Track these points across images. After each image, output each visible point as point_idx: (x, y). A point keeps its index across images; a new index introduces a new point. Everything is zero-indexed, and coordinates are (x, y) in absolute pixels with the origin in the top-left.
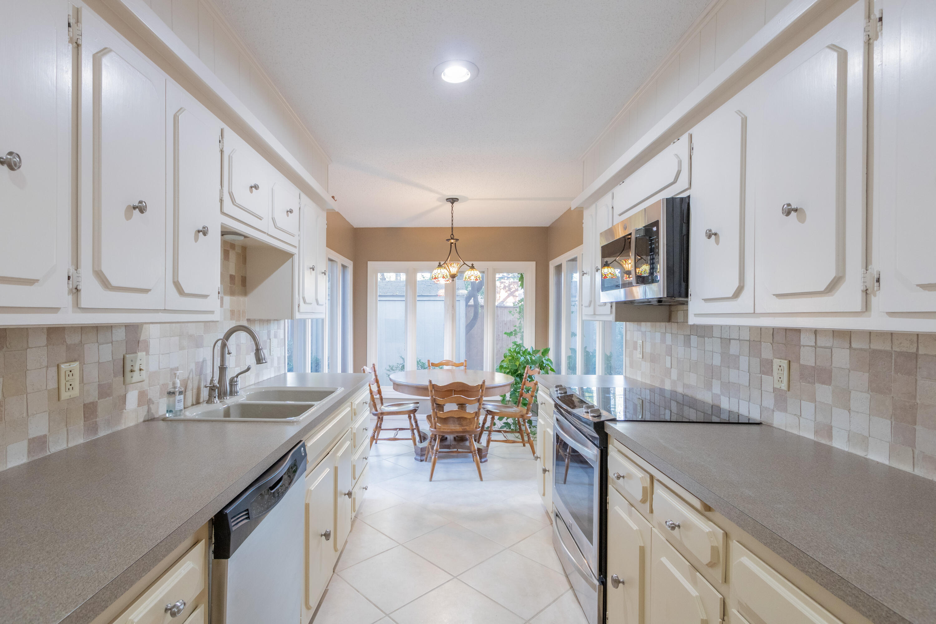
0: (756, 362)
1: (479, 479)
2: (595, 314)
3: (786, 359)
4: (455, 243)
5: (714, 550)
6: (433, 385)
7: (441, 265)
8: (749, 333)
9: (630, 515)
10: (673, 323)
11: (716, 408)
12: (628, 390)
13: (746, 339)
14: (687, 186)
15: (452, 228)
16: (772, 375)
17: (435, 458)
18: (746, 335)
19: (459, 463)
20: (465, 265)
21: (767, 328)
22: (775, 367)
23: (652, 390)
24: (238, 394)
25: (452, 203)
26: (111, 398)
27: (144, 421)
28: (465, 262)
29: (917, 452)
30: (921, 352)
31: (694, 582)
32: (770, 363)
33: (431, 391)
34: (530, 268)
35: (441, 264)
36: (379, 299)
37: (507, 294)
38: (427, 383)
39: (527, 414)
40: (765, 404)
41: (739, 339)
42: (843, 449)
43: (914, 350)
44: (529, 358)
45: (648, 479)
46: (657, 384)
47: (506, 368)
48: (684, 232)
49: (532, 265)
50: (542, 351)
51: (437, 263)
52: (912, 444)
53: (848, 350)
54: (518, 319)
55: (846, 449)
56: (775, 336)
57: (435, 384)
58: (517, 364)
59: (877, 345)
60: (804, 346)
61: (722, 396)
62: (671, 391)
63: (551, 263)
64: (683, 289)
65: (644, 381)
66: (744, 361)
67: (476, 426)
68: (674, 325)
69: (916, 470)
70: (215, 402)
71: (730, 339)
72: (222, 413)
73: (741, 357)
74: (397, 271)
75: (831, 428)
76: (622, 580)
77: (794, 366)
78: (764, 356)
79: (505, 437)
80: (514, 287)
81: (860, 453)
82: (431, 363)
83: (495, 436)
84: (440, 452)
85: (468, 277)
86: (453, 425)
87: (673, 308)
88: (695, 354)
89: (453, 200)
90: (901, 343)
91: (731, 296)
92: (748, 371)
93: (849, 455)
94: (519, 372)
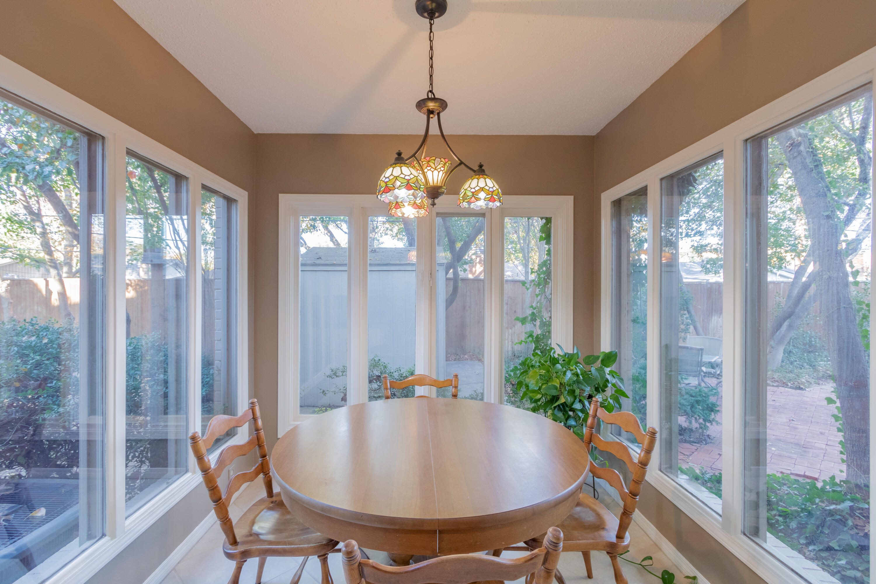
4: (438, 114)
20: (462, 165)
28: (461, 159)
34: (562, 208)
44: (579, 372)
49: (567, 202)
50: (602, 357)
58: (557, 382)
63: (604, 195)
89: (431, 13)
94: (562, 400)
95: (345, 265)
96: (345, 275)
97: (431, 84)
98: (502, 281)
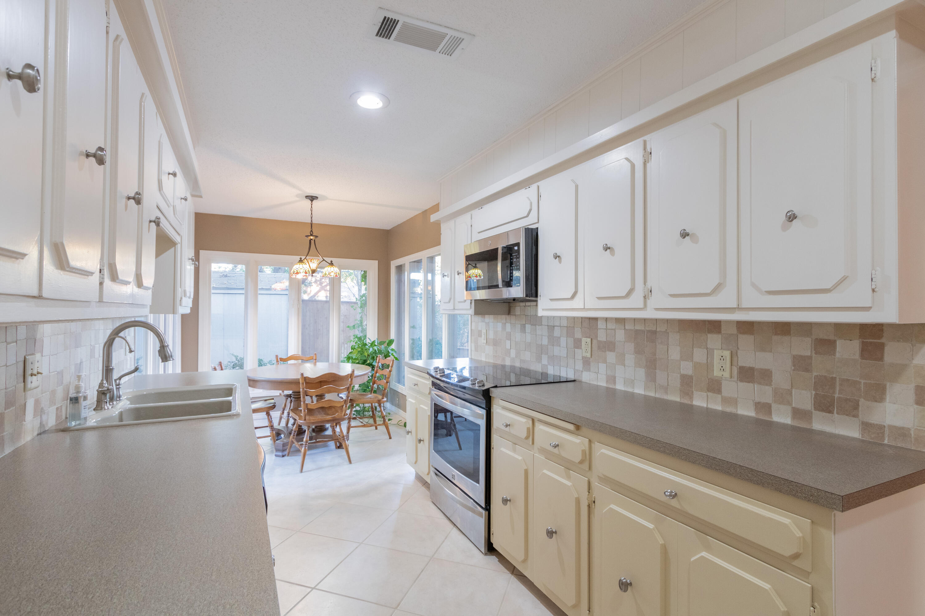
0: (571, 340)
1: (348, 462)
2: (454, 309)
3: (589, 338)
4: (315, 240)
5: (584, 452)
6: (305, 378)
7: (302, 261)
8: (566, 321)
9: (514, 451)
10: (511, 316)
11: (544, 375)
12: (473, 368)
13: (564, 325)
14: (536, 221)
15: (311, 224)
16: (581, 348)
17: (305, 449)
18: (565, 323)
19: (321, 452)
20: (324, 261)
21: (578, 318)
22: (583, 343)
23: (495, 366)
24: (121, 398)
25: (312, 201)
26: (14, 408)
27: (38, 435)
28: (324, 258)
29: (657, 385)
30: (658, 330)
31: (568, 477)
32: (580, 341)
33: (303, 384)
34: (372, 266)
35: (302, 259)
36: (213, 291)
37: (319, 289)
38: (299, 377)
39: (383, 399)
40: (577, 368)
41: (560, 326)
42: (621, 389)
43: (655, 329)
44: (376, 349)
45: (531, 422)
46: (499, 362)
47: (355, 359)
48: (534, 252)
49: (375, 264)
50: (387, 342)
51: (298, 258)
52: (654, 380)
53: (624, 330)
54: (360, 313)
55: (623, 389)
56: (582, 324)
57: (306, 377)
58: (366, 354)
59: (639, 327)
60: (600, 329)
61: (549, 366)
62: (511, 366)
63: (392, 262)
64: (534, 291)
65: (487, 360)
66: (563, 341)
67: (344, 414)
68: (513, 317)
69: (657, 395)
70: (106, 408)
71: (554, 326)
72: (118, 420)
73: (561, 338)
74: (236, 263)
75: (615, 377)
76: (509, 499)
77: (595, 342)
78: (576, 336)
79: (362, 423)
80: (326, 281)
81: (630, 390)
82: (280, 358)
83: (353, 423)
84: (309, 443)
85: (328, 273)
86: (319, 416)
87: (511, 305)
88: (529, 338)
89: (312, 198)
90: (649, 326)
91: (570, 297)
92: (566, 347)
93: (625, 391)
94: (368, 362)
95: (242, 289)
96: (243, 297)
97: (312, 228)
98: (340, 303)
